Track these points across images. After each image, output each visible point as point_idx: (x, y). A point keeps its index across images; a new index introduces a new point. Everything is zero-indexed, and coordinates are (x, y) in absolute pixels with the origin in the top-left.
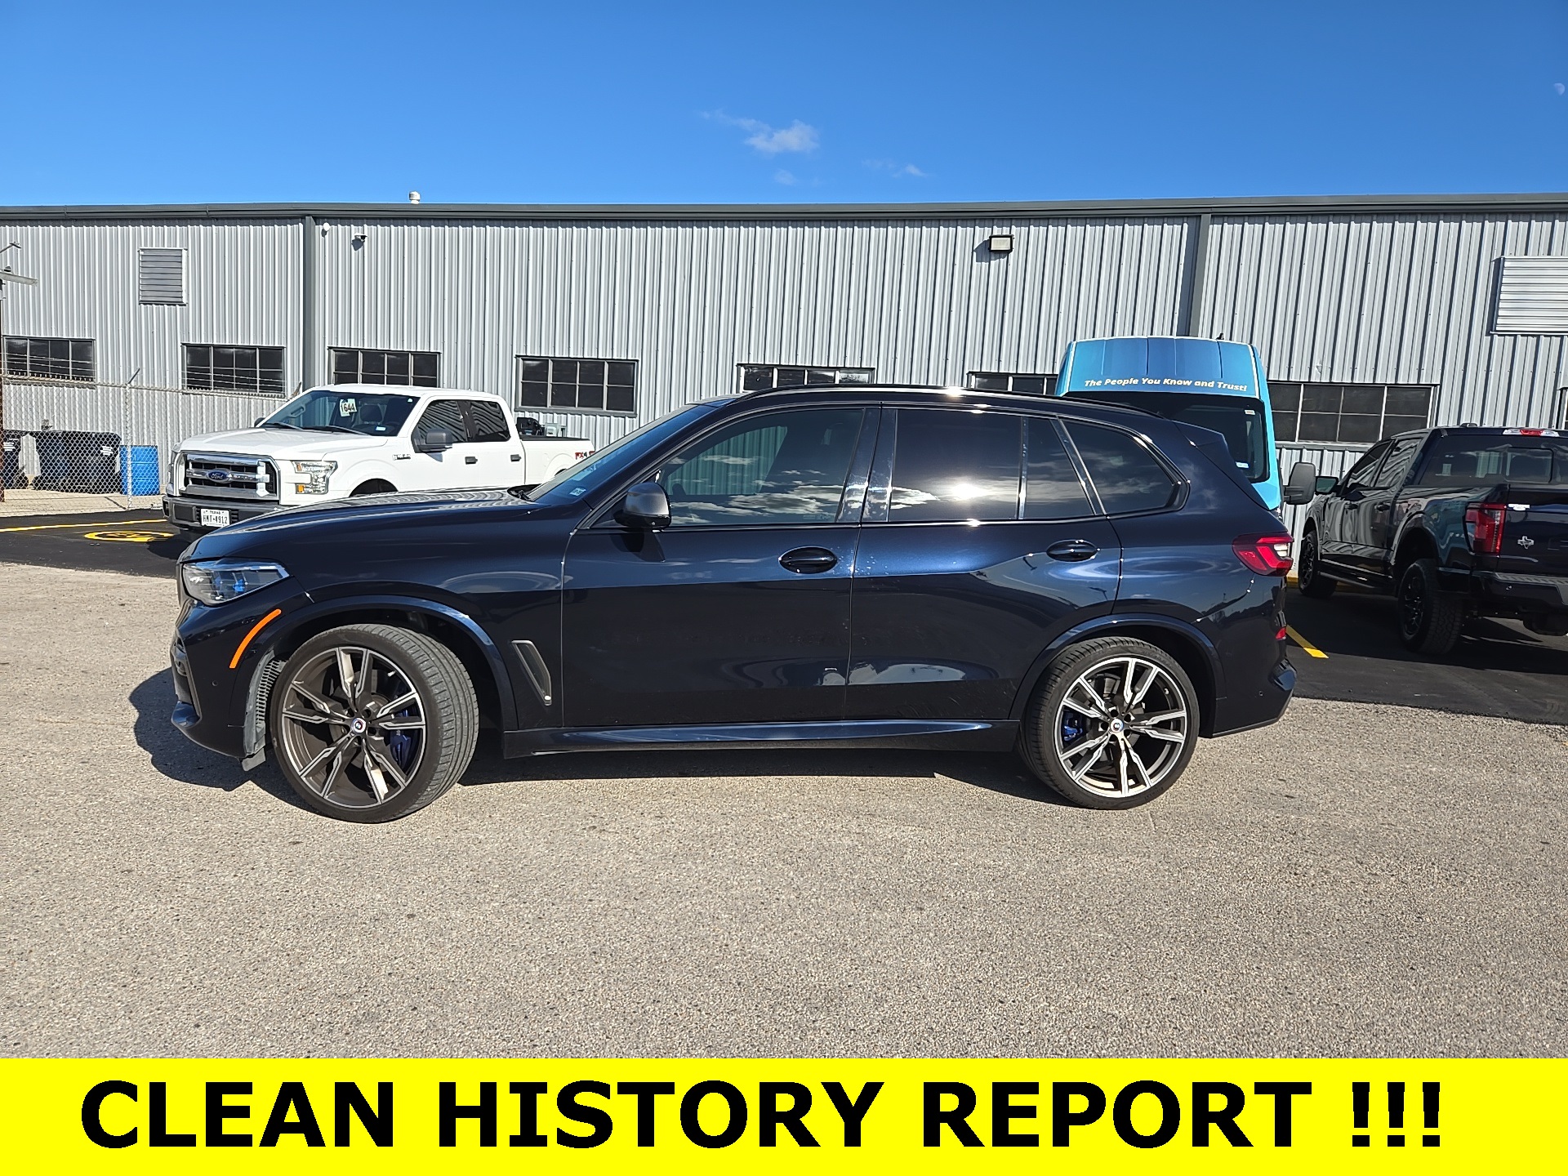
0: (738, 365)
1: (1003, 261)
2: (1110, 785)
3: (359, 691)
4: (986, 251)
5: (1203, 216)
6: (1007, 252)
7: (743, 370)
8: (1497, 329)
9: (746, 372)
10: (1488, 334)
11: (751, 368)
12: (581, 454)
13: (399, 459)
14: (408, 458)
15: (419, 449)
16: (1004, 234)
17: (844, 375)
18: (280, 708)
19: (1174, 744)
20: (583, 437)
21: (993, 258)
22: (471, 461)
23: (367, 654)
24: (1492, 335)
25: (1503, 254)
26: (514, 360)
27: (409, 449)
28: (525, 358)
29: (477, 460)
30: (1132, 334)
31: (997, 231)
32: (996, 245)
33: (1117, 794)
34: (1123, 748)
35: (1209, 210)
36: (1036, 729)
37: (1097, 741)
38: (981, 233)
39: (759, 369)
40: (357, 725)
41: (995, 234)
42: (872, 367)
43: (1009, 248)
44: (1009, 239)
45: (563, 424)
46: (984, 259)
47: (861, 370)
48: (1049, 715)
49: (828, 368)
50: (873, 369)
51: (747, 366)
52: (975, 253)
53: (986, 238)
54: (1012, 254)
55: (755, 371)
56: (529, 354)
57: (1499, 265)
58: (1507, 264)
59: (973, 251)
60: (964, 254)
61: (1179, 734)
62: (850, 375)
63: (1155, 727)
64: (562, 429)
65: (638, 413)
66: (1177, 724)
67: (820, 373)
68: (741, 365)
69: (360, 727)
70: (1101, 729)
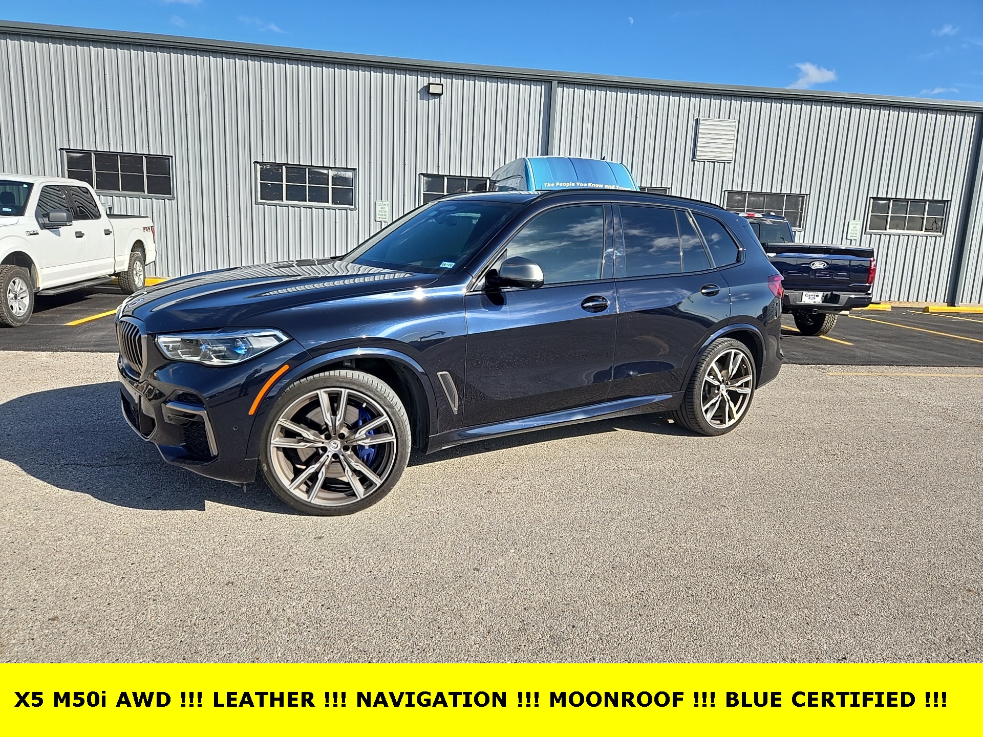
0: (255, 162)
1: (437, 100)
2: (718, 422)
3: (339, 421)
4: (426, 92)
5: (553, 82)
6: (439, 95)
7: (259, 167)
8: (697, 158)
9: (261, 168)
10: (692, 160)
11: (265, 165)
12: (147, 228)
13: (31, 234)
14: (37, 234)
15: (44, 227)
16: (437, 82)
17: (335, 173)
18: (269, 440)
19: (745, 395)
20: (142, 215)
21: (430, 98)
22: (79, 235)
23: (345, 393)
24: (694, 161)
25: (699, 116)
26: (59, 152)
27: (35, 227)
28: (69, 151)
29: (83, 234)
30: (559, 155)
31: (432, 80)
32: (433, 89)
33: (724, 426)
34: (727, 400)
35: (556, 79)
36: (692, 395)
37: (717, 398)
38: (423, 81)
39: (271, 166)
40: (334, 445)
41: (431, 82)
42: (354, 167)
43: (441, 93)
44: (441, 86)
45: (110, 204)
46: (425, 99)
47: (347, 169)
48: (699, 386)
49: (323, 167)
50: (355, 169)
51: (262, 164)
52: (419, 94)
53: (427, 85)
54: (442, 96)
55: (268, 167)
56: (72, 148)
57: (697, 122)
58: (701, 122)
59: (417, 92)
60: (412, 94)
61: (748, 389)
62: (339, 173)
63: (739, 387)
64: (109, 208)
65: (175, 196)
66: (746, 384)
67: (317, 170)
68: (257, 162)
69: (336, 446)
70: (716, 392)
